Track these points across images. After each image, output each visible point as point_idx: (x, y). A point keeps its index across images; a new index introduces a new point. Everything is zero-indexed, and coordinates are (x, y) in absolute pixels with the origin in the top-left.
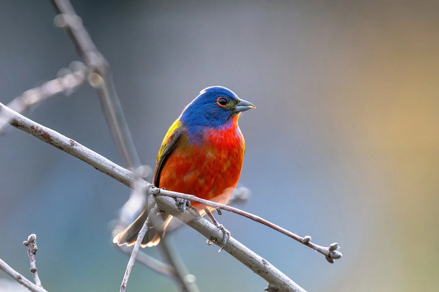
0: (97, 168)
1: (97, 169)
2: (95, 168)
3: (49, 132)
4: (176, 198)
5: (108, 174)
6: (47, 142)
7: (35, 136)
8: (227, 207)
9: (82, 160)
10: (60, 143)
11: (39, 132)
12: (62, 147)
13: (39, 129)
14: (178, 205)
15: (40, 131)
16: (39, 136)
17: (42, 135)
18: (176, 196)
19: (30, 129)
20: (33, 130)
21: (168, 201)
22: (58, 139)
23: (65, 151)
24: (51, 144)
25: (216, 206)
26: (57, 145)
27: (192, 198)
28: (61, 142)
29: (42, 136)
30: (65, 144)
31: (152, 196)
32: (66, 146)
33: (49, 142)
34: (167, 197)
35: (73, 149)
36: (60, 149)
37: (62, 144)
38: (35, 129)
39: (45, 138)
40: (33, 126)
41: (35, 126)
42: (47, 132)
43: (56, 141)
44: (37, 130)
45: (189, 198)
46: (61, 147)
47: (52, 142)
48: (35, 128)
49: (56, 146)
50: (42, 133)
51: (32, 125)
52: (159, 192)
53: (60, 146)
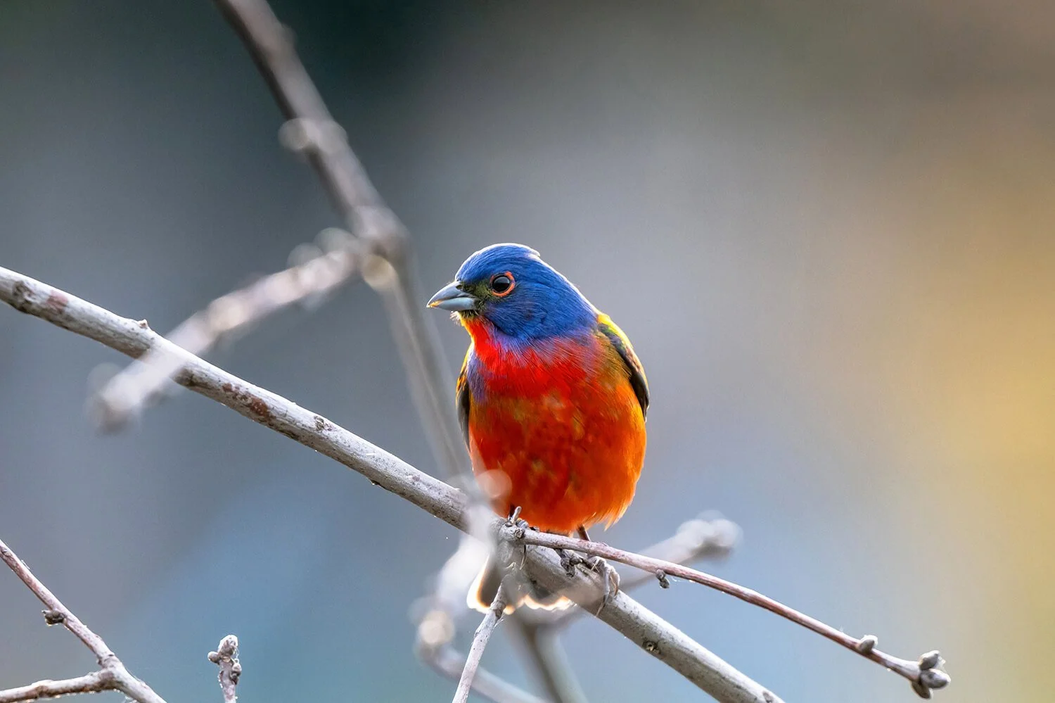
0: (377, 481)
1: (377, 483)
2: (373, 481)
3: (264, 399)
4: (561, 550)
5: (403, 494)
6: (261, 421)
7: (233, 407)
8: (681, 570)
9: (343, 462)
10: (291, 423)
11: (241, 399)
12: (296, 433)
13: (242, 391)
15: (245, 397)
16: (242, 407)
17: (249, 406)
18: (561, 545)
19: (223, 391)
20: (229, 393)
21: (543, 556)
22: (285, 415)
23: (302, 442)
24: (271, 425)
25: (656, 567)
26: (284, 428)
27: (598, 551)
28: (294, 421)
29: (248, 408)
30: (303, 425)
31: (506, 544)
32: (306, 430)
33: (266, 421)
34: (542, 547)
35: (322, 438)
36: (292, 438)
37: (295, 426)
38: (232, 392)
39: (258, 413)
40: (229, 385)
41: (234, 386)
42: (260, 397)
43: (281, 420)
44: (237, 395)
45: (592, 549)
46: (294, 435)
47: (273, 421)
48: (234, 389)
49: (282, 431)
50: (249, 401)
51: (226, 382)
52: (523, 536)
53: (290, 431)
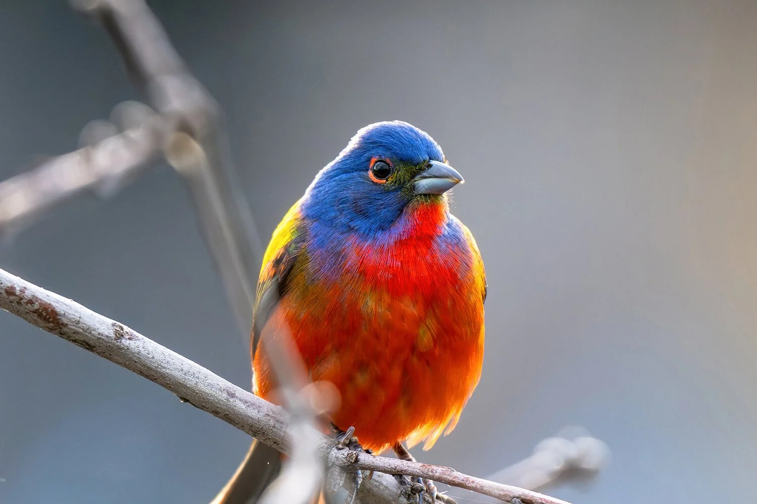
0: (187, 398)
1: (186, 400)
2: (182, 398)
3: (54, 304)
4: (401, 476)
5: (216, 413)
6: (51, 330)
7: (18, 313)
8: (541, 499)
9: (147, 377)
10: (86, 332)
11: (27, 303)
12: (91, 342)
13: (28, 294)
14: (409, 495)
15: (31, 302)
16: (27, 313)
17: (35, 312)
18: (402, 471)
19: (5, 295)
20: (12, 298)
21: (381, 483)
22: (78, 322)
23: (99, 353)
24: (62, 334)
25: (512, 495)
26: (77, 337)
27: (445, 476)
28: (88, 329)
29: (36, 315)
30: (99, 334)
31: (336, 471)
32: (103, 340)
33: (56, 329)
34: (379, 473)
35: (121, 349)
36: (87, 349)
37: (89, 335)
38: (16, 295)
39: (46, 320)
40: (12, 288)
41: (18, 289)
42: (49, 302)
43: (73, 328)
44: (21, 299)
45: (437, 475)
46: (88, 344)
47: (65, 329)
48: (18, 293)
49: (75, 341)
50: (36, 306)
51: (9, 285)
52: (357, 460)
53: (84, 342)
